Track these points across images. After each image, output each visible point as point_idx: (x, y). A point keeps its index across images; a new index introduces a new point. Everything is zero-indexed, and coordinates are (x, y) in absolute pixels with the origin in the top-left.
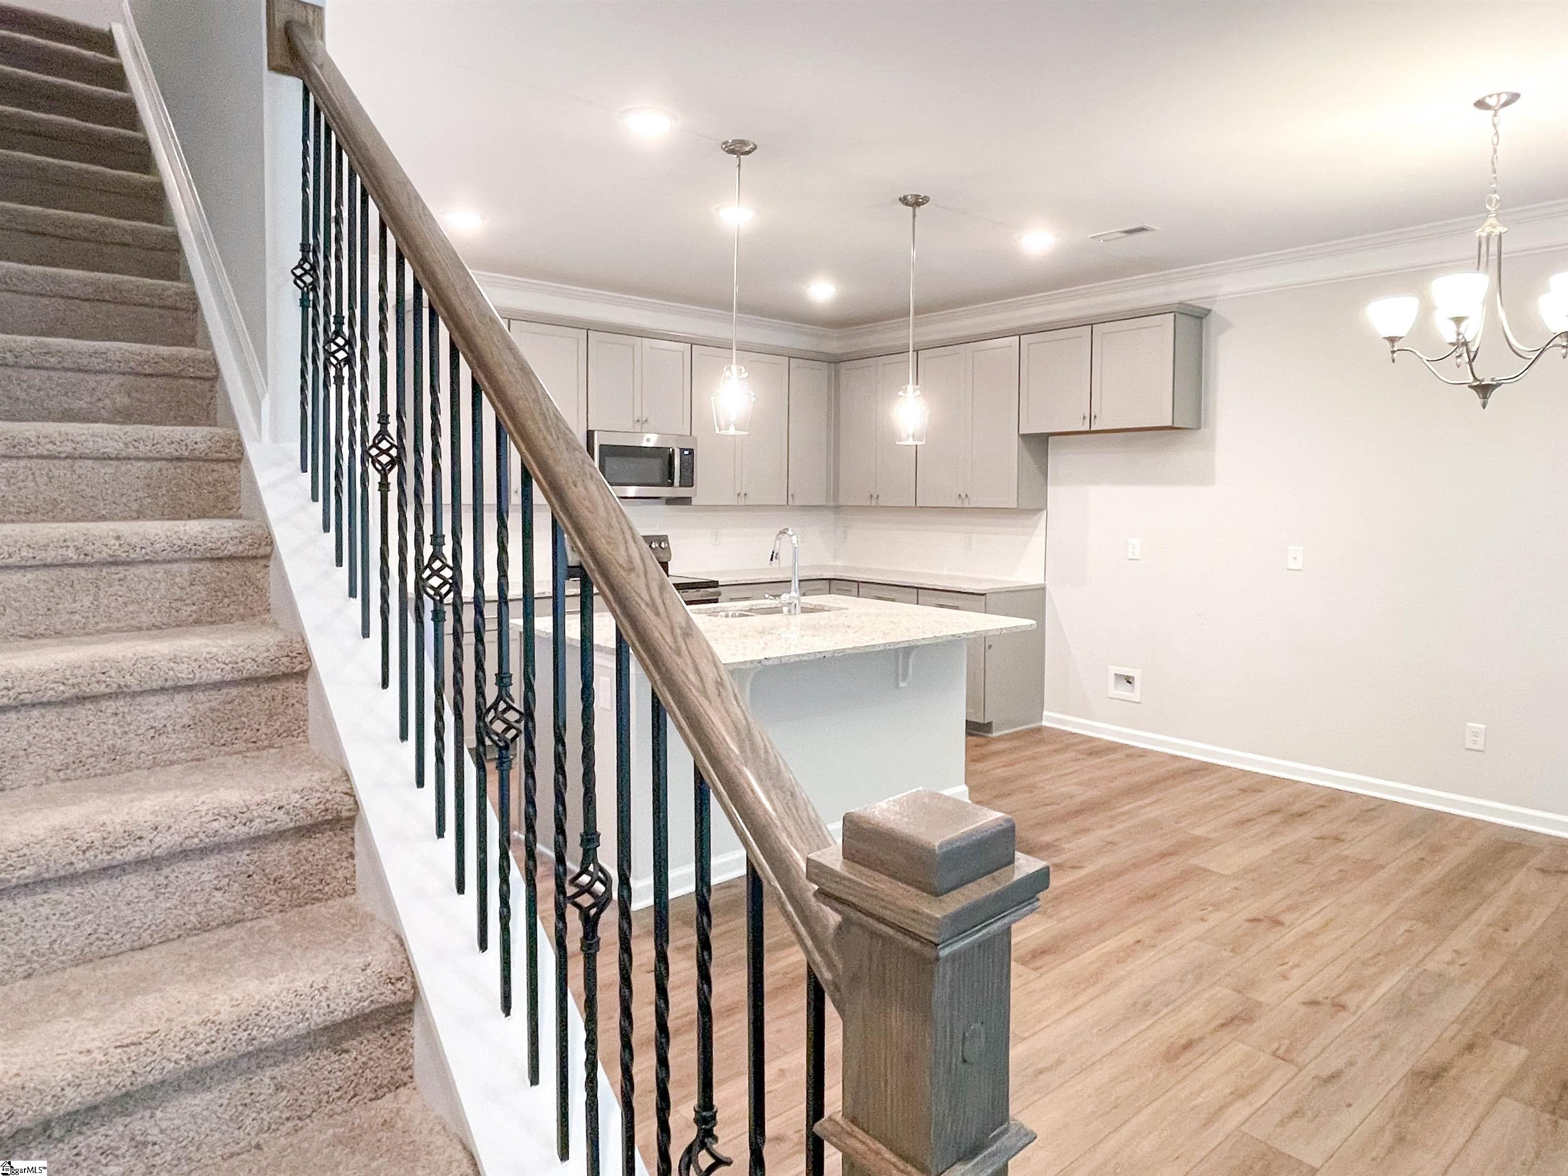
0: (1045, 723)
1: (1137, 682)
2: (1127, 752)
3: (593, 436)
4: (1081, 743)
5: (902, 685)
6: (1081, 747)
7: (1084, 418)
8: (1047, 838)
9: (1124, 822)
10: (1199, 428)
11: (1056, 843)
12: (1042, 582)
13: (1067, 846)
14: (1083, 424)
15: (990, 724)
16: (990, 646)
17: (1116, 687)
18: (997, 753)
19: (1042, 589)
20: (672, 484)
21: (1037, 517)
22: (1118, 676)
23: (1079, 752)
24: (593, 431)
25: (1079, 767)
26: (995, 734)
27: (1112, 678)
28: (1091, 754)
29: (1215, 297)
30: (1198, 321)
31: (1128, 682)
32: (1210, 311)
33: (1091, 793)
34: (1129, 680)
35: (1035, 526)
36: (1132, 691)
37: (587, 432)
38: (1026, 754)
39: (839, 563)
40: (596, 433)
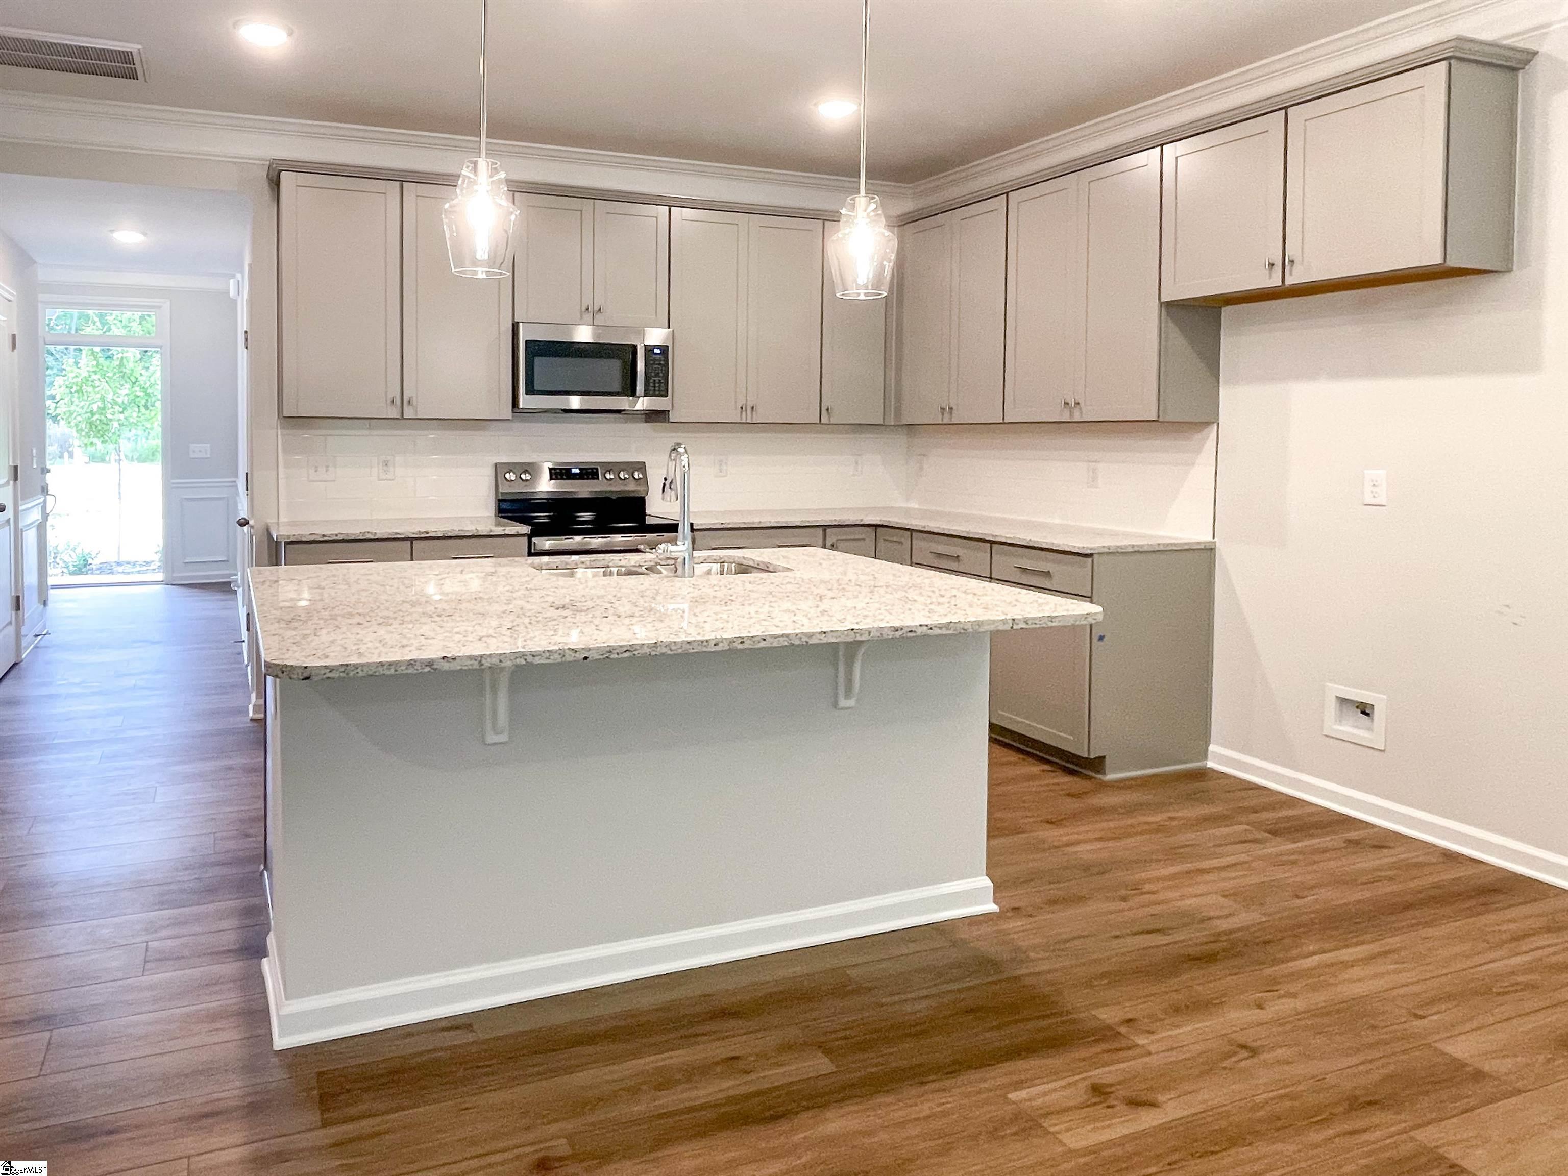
0: (1210, 764)
1: (1377, 713)
2: (1353, 835)
3: (518, 327)
4: (1265, 809)
5: (843, 703)
6: (1265, 815)
7: (1272, 265)
8: (1108, 1015)
9: (1294, 996)
10: (1510, 270)
11: (1123, 1030)
12: (1210, 539)
13: (1142, 1040)
14: (1270, 277)
15: (1102, 759)
16: (1101, 638)
17: (1340, 719)
18: (1099, 811)
19: (1209, 550)
20: (633, 393)
21: (1198, 436)
22: (1343, 701)
23: (1257, 825)
24: (518, 323)
25: (1243, 857)
26: (1110, 777)
27: (1331, 706)
28: (1275, 833)
29: (1548, 25)
30: (1509, 75)
31: (1364, 712)
32: (1535, 53)
33: (1245, 918)
34: (1365, 710)
35: (1198, 451)
36: (1370, 729)
37: (513, 325)
38: (1151, 819)
39: (914, 505)
40: (521, 324)
